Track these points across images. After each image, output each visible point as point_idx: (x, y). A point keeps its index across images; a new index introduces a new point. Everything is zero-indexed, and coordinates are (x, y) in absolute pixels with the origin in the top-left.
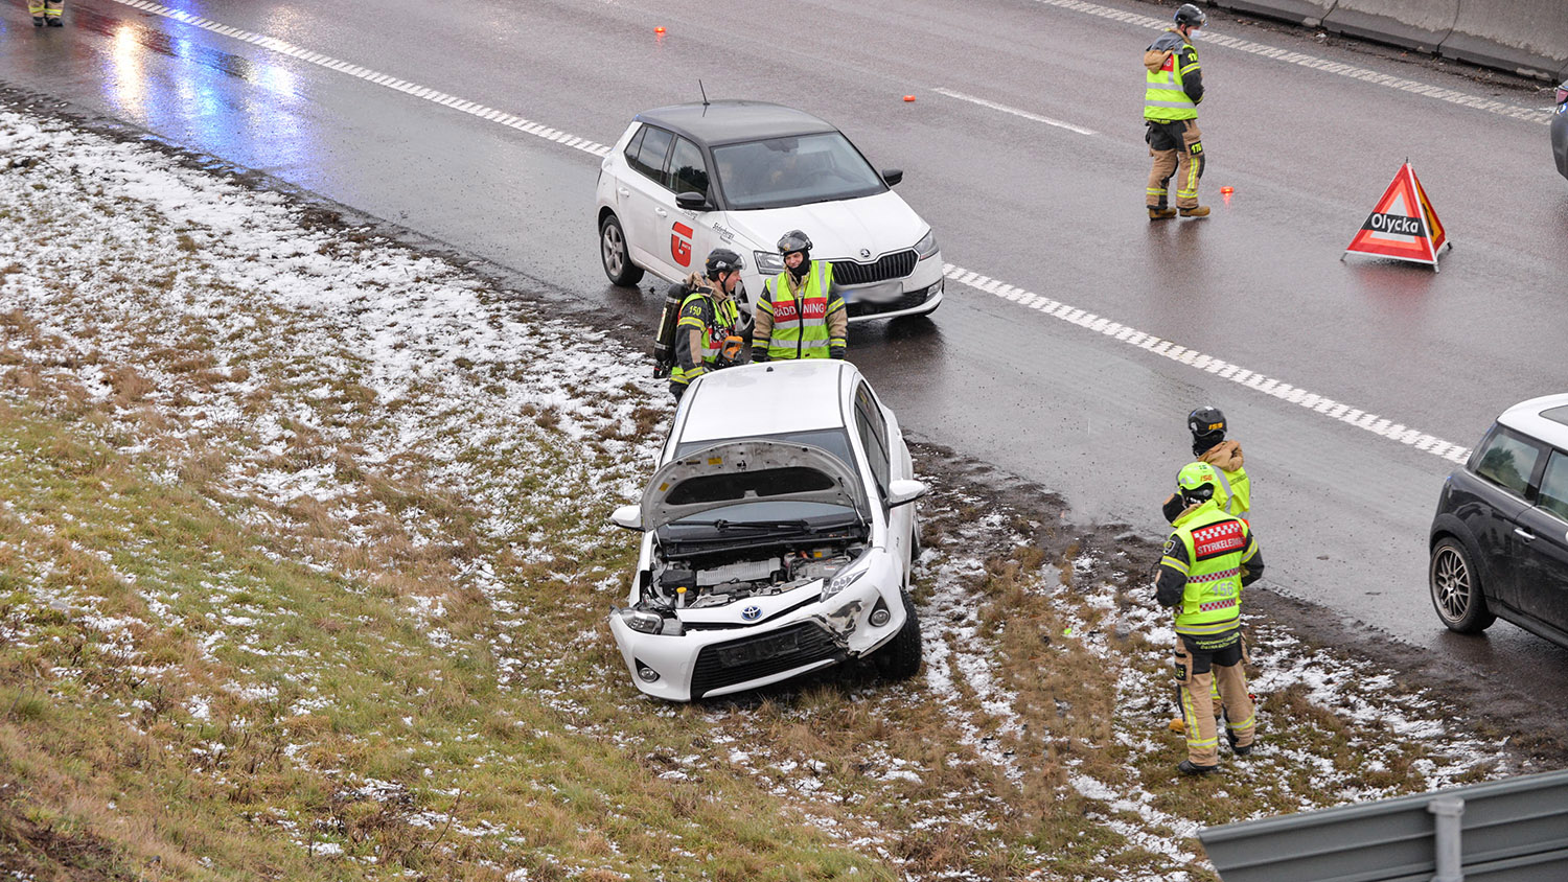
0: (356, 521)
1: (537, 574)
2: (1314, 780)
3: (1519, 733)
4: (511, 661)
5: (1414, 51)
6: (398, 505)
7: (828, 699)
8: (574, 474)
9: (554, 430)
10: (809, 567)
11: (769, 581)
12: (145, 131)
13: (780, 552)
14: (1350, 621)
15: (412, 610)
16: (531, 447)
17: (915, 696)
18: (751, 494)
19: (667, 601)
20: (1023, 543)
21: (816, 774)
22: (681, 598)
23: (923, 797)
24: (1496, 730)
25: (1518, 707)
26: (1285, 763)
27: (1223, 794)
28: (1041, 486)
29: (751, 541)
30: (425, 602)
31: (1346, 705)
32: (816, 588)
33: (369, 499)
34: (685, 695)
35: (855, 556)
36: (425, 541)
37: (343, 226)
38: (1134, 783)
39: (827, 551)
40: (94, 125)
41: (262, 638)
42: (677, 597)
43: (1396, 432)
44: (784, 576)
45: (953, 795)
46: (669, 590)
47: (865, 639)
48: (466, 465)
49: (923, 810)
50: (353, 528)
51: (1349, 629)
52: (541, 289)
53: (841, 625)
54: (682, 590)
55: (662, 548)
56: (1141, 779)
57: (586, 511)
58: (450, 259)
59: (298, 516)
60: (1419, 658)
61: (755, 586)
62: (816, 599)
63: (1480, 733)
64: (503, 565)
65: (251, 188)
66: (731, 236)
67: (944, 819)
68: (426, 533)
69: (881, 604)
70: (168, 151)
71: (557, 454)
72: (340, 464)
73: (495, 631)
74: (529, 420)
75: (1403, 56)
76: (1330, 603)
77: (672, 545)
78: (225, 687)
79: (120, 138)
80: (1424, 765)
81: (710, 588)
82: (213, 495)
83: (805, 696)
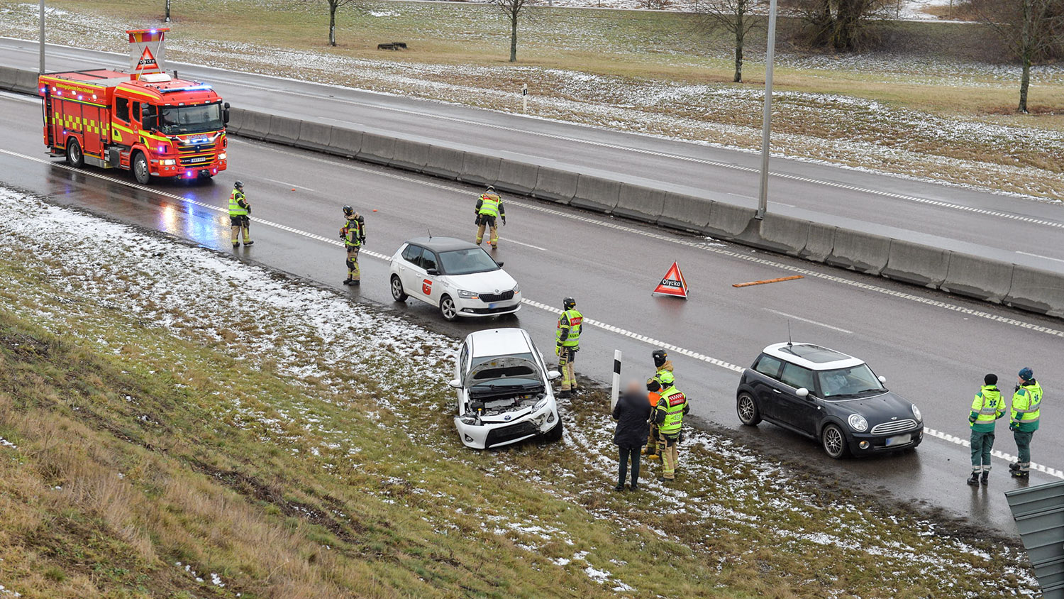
0: (332, 385)
1: (405, 403)
2: (717, 477)
3: (784, 461)
4: (411, 435)
5: (647, 223)
6: (346, 379)
7: (532, 448)
8: (407, 368)
9: (394, 353)
10: (525, 401)
11: (511, 407)
12: (200, 244)
13: (514, 396)
14: (709, 422)
15: (368, 416)
16: (387, 358)
17: (562, 447)
18: (504, 376)
19: (474, 414)
20: (581, 394)
21: (538, 475)
22: (480, 413)
23: (580, 483)
24: (775, 460)
25: (780, 452)
26: (706, 471)
27: (688, 482)
28: (580, 374)
29: (503, 392)
30: (372, 414)
31: (719, 450)
32: (530, 409)
33: (334, 377)
34: (483, 447)
35: (541, 398)
36: (361, 392)
37: (288, 279)
38: (654, 478)
39: (530, 396)
40: (178, 241)
41: (324, 426)
42: (478, 413)
43: (696, 355)
44: (516, 405)
45: (590, 482)
46: (475, 409)
47: (546, 427)
48: (365, 365)
49: (582, 487)
50: (332, 387)
51: (709, 424)
52: (370, 302)
53: (538, 422)
54: (480, 410)
55: (471, 395)
56: (656, 476)
57: (416, 381)
58: (333, 291)
59: (311, 383)
60: (738, 435)
61: (507, 408)
62: (530, 413)
63: (770, 461)
64: (392, 400)
65: (248, 265)
66: (448, 284)
67: (590, 491)
68: (360, 389)
69: (551, 415)
70: (212, 251)
71: (399, 361)
72: (318, 365)
73: (400, 424)
74: (384, 349)
75: (643, 224)
76: (698, 415)
77: (475, 394)
78: (322, 444)
79: (192, 246)
80: (755, 472)
81: (490, 409)
82: (276, 375)
83: (524, 447)
